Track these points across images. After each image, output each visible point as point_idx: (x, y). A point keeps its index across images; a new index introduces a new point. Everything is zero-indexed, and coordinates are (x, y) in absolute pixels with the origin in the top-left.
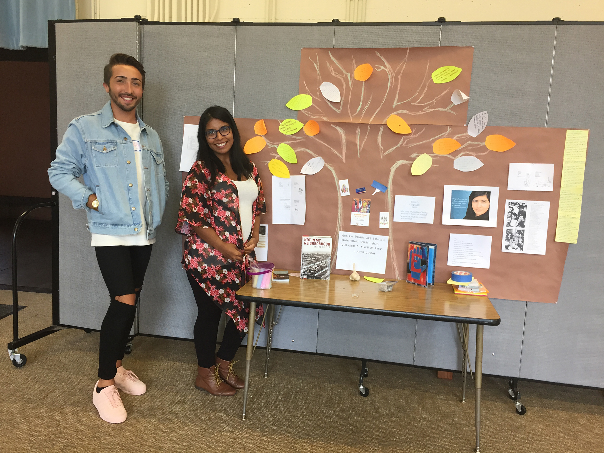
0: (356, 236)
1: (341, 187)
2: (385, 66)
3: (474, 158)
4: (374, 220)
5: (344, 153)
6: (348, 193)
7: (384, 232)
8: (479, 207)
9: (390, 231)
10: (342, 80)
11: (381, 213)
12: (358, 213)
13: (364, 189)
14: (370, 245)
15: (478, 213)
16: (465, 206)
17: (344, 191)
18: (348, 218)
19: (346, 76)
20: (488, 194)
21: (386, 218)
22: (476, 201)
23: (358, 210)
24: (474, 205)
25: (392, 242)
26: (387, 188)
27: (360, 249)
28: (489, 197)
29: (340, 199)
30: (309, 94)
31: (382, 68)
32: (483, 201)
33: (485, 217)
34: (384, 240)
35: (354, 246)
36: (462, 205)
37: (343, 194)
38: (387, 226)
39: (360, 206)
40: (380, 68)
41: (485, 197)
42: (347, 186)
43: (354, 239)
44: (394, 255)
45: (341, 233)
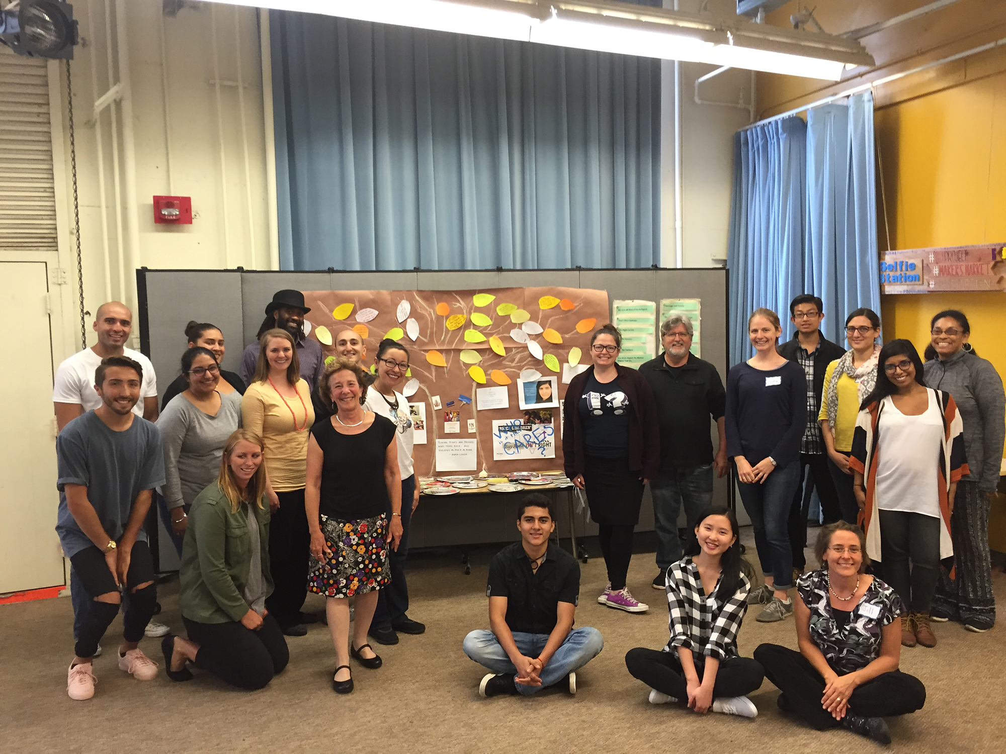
0: (450, 442)
1: (434, 402)
2: (460, 303)
3: (534, 370)
4: (464, 427)
5: (434, 374)
6: (440, 407)
7: (472, 436)
8: (544, 392)
9: (477, 434)
10: (427, 315)
11: (468, 420)
12: (450, 422)
13: (453, 403)
14: (462, 448)
15: (545, 397)
16: (534, 393)
17: (437, 405)
18: (442, 428)
19: (430, 312)
20: (550, 382)
21: (472, 424)
22: (542, 389)
23: (450, 420)
24: (541, 392)
25: (479, 444)
26: (471, 400)
27: (454, 452)
28: (550, 385)
29: (434, 412)
30: (400, 328)
31: (458, 304)
32: (547, 388)
33: (550, 399)
34: (473, 442)
35: (449, 450)
36: (532, 393)
37: (436, 408)
38: (474, 431)
39: (451, 416)
40: (456, 305)
41: (547, 385)
42: (439, 401)
43: (448, 444)
44: (482, 453)
45: (437, 441)
